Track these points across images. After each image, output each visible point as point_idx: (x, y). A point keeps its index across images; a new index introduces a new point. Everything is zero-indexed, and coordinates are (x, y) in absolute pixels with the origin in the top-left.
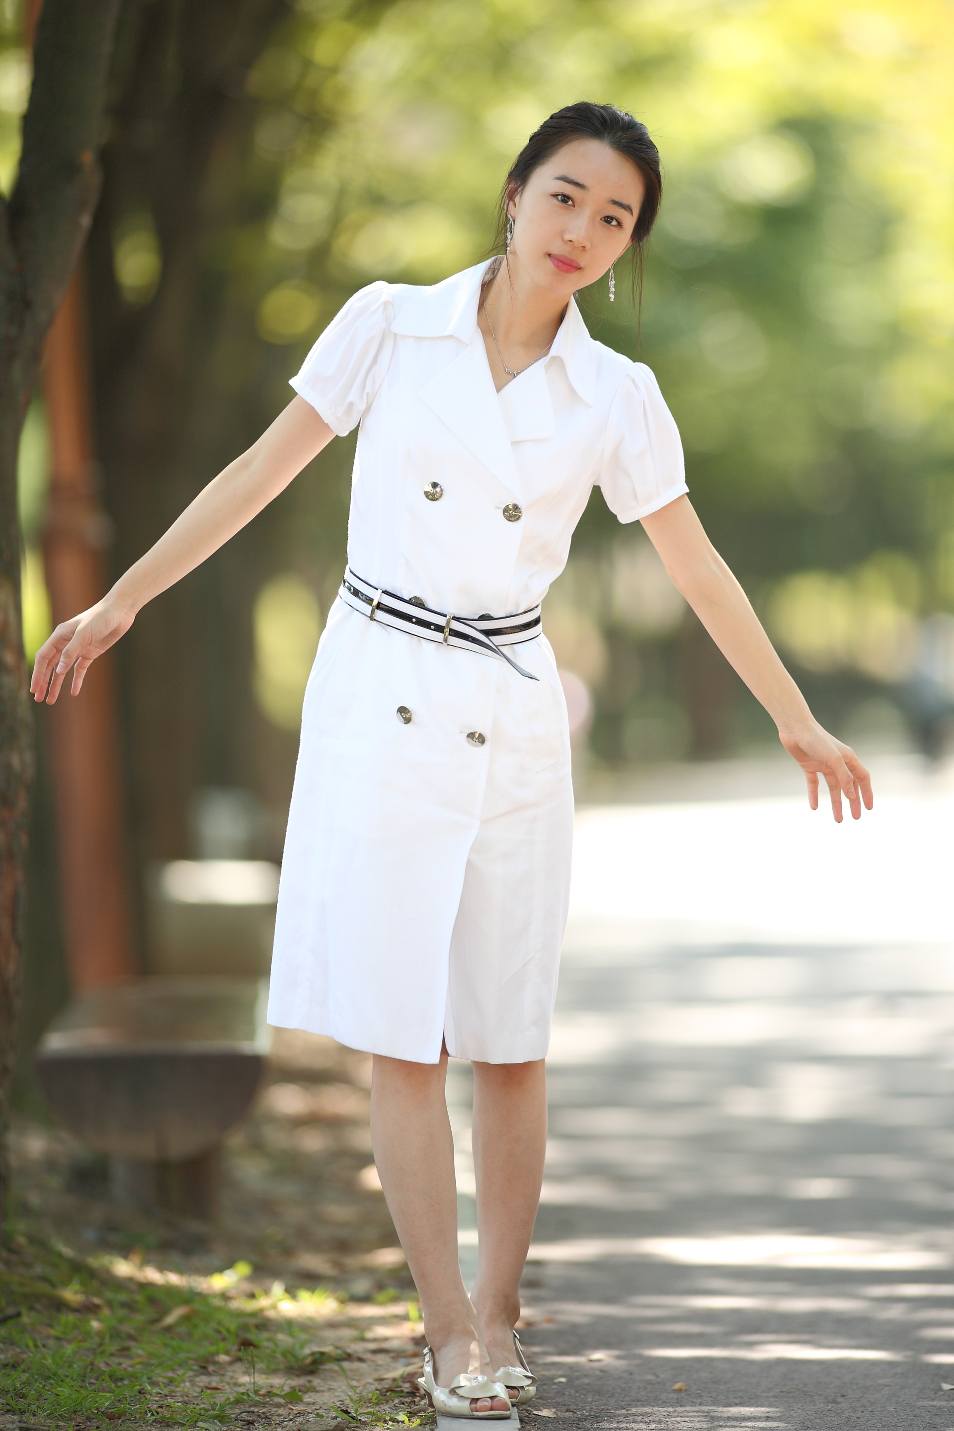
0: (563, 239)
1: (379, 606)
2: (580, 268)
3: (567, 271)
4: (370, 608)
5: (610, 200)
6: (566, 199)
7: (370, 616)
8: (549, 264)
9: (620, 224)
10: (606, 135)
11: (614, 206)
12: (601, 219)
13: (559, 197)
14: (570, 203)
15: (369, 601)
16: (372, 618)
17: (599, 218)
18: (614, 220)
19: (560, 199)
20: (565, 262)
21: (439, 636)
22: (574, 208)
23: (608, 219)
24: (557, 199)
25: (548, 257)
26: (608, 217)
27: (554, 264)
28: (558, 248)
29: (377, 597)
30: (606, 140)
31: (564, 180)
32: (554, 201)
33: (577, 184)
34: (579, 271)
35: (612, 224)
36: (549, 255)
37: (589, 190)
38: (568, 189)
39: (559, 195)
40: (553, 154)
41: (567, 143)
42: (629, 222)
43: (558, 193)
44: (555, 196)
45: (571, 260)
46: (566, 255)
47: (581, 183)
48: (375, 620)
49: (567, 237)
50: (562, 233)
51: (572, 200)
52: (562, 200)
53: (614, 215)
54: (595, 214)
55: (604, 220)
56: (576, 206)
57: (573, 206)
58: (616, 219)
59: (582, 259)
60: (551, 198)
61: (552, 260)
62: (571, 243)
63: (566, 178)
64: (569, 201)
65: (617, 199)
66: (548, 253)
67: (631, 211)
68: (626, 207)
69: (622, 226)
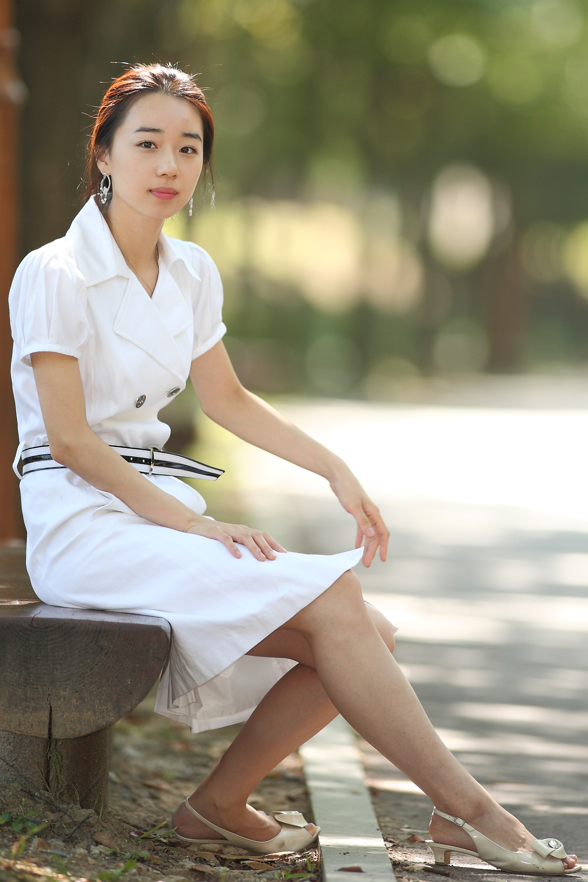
0: (157, 175)
2: (177, 193)
3: (170, 198)
5: (182, 134)
6: (147, 145)
8: (152, 198)
9: (194, 151)
11: (186, 138)
12: (180, 152)
13: (143, 145)
14: (153, 146)
17: (178, 151)
19: (144, 146)
20: (164, 192)
22: (157, 150)
23: (184, 150)
24: (142, 147)
25: (150, 193)
26: (184, 148)
27: (157, 196)
28: (158, 183)
31: (143, 131)
32: (141, 148)
33: (154, 130)
34: (176, 195)
35: (188, 153)
36: (150, 191)
37: (164, 131)
38: (148, 137)
39: (143, 143)
40: (125, 115)
42: (199, 146)
43: (142, 142)
44: (140, 145)
45: (169, 189)
46: (164, 186)
47: (157, 129)
49: (160, 172)
50: (155, 171)
51: (154, 144)
52: (146, 146)
53: (188, 145)
54: (174, 149)
55: (181, 151)
56: (158, 147)
57: (155, 148)
58: (190, 148)
59: (176, 185)
60: (138, 147)
61: (153, 194)
62: (164, 176)
63: (144, 128)
64: (151, 145)
65: (187, 132)
66: (149, 190)
67: (200, 138)
68: (194, 136)
69: (196, 152)
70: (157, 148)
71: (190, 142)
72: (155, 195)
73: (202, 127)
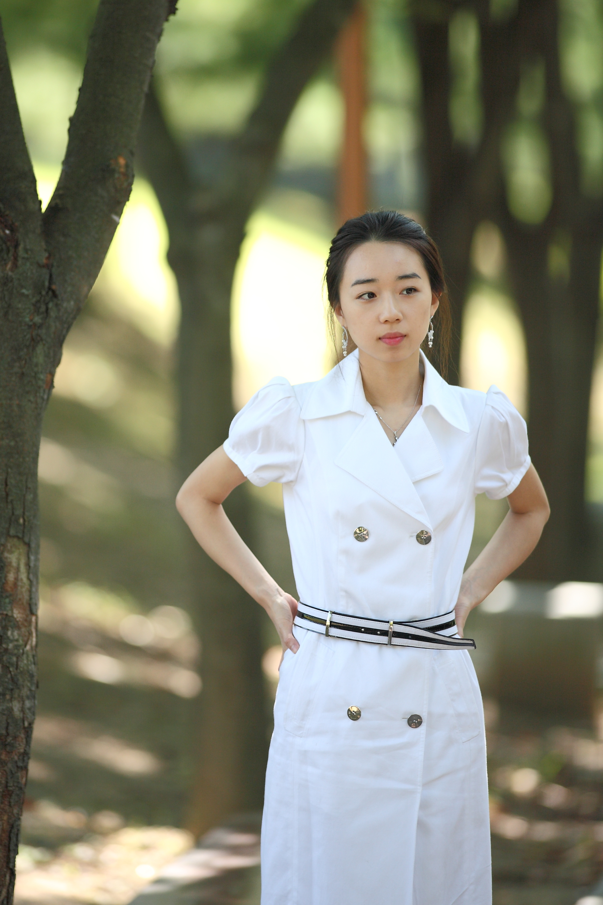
0: (381, 323)
1: (334, 625)
2: (405, 336)
3: (399, 342)
4: (324, 627)
5: (397, 277)
7: (325, 633)
8: (384, 345)
9: (415, 290)
10: (371, 235)
11: (403, 280)
12: (399, 294)
13: (365, 296)
15: (322, 622)
16: (327, 635)
17: (397, 294)
20: (391, 337)
21: (384, 639)
24: (362, 298)
25: (380, 341)
26: (404, 290)
27: (388, 343)
28: (384, 330)
29: (328, 617)
30: (373, 240)
31: (358, 284)
32: (360, 300)
33: (369, 281)
34: (405, 338)
36: (380, 339)
37: (378, 280)
38: (367, 288)
39: (364, 294)
41: (347, 258)
43: (362, 294)
44: (360, 297)
45: (395, 334)
46: (390, 331)
47: (370, 279)
48: (329, 635)
49: (383, 319)
50: (378, 318)
54: (394, 292)
55: (402, 294)
56: (378, 296)
58: (413, 288)
59: (401, 328)
60: (358, 300)
61: (383, 342)
62: (387, 322)
63: (360, 281)
65: (402, 274)
66: (378, 338)
67: (418, 276)
68: (412, 276)
69: (417, 290)
70: (376, 297)
72: (385, 342)
73: (422, 263)
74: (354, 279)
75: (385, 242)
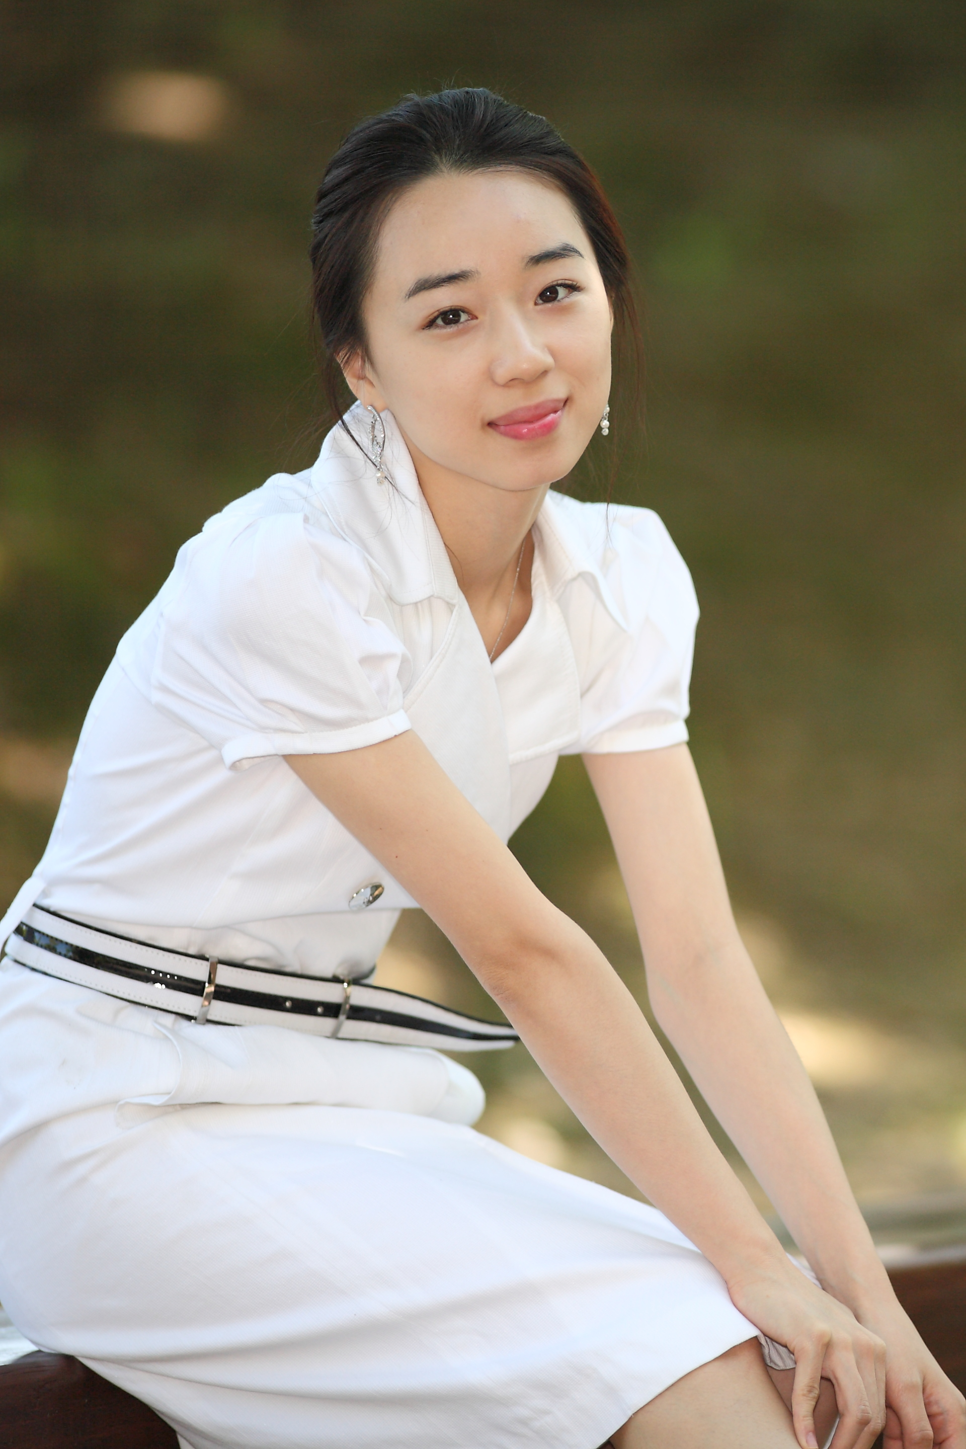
0: (495, 384)
5: (528, 260)
6: (449, 317)
8: (501, 441)
9: (573, 288)
10: (437, 157)
11: (540, 265)
12: (536, 304)
13: (439, 322)
14: (464, 317)
17: (531, 305)
18: (558, 288)
20: (527, 417)
22: (474, 322)
23: (548, 295)
24: (438, 326)
25: (491, 430)
26: (544, 291)
27: (512, 433)
28: (504, 403)
30: (444, 169)
31: (424, 289)
32: (435, 332)
33: (452, 279)
35: (559, 298)
36: (491, 424)
37: (478, 272)
38: (444, 298)
39: (436, 318)
41: (381, 223)
42: (586, 271)
43: (432, 317)
44: (430, 324)
47: (457, 272)
49: (502, 374)
50: (489, 376)
51: (463, 312)
52: (448, 322)
53: (550, 281)
54: (520, 300)
55: (541, 302)
56: (477, 314)
57: (472, 319)
58: (560, 285)
60: (427, 331)
61: (501, 433)
62: (515, 381)
63: (426, 281)
64: (459, 316)
65: (536, 251)
66: (487, 423)
67: (577, 252)
68: (562, 252)
69: (579, 287)
71: (554, 273)
73: (577, 216)
74: (410, 277)
75: (475, 172)
